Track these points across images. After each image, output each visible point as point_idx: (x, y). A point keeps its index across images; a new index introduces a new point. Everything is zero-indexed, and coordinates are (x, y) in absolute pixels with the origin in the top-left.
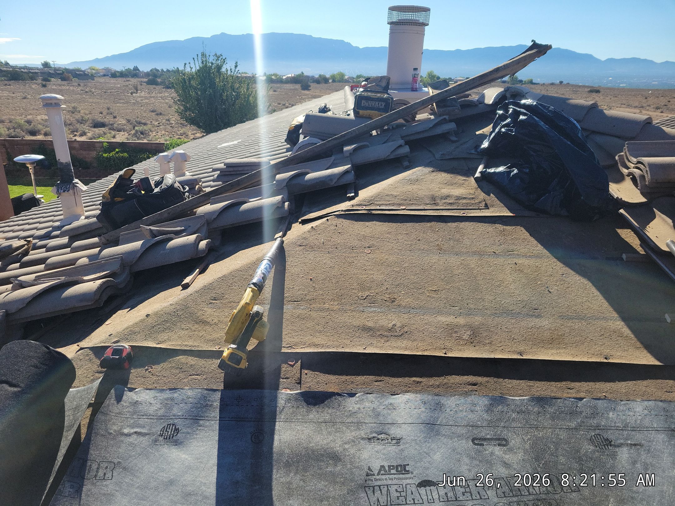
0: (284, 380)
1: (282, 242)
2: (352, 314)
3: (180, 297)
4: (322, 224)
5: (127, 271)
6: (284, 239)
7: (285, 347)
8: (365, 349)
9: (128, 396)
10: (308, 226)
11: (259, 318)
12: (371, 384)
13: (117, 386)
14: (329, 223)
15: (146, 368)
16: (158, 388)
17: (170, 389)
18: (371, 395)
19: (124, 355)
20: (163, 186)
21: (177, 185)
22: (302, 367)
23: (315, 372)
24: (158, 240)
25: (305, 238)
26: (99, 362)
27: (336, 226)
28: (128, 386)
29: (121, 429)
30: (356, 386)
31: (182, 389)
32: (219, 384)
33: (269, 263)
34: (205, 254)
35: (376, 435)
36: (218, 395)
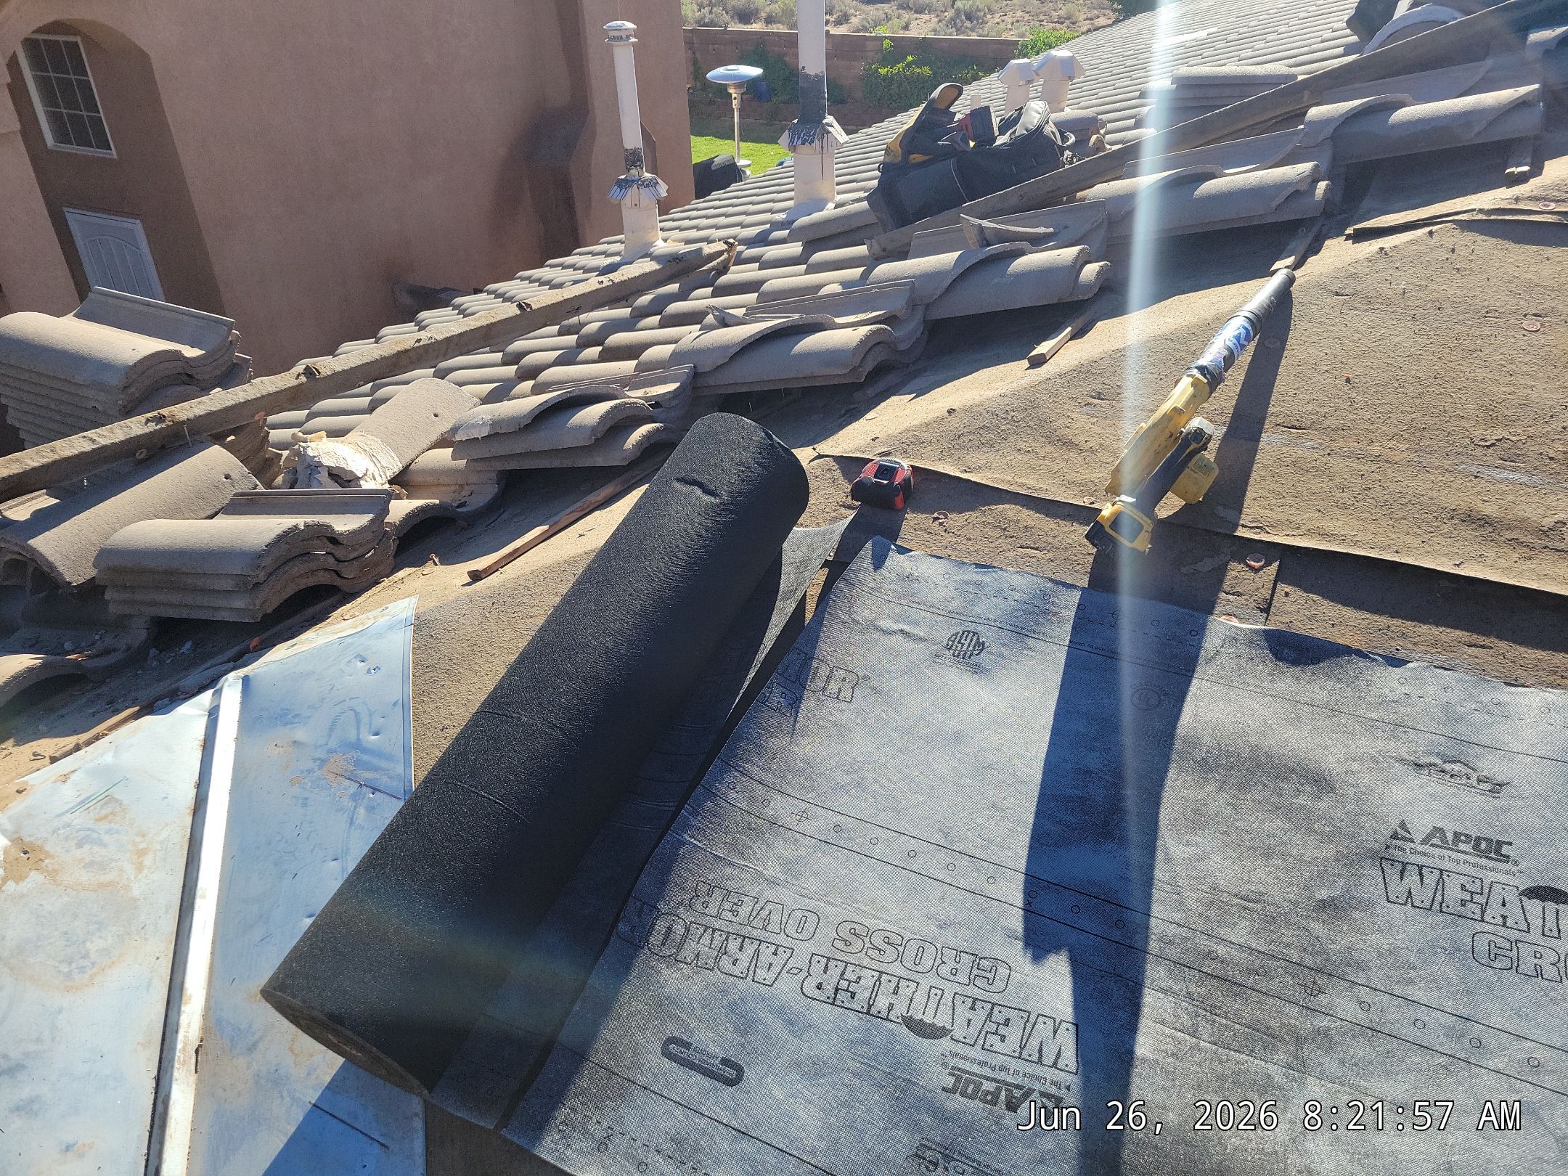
0: (1230, 597)
1: (1291, 281)
2: (1444, 479)
3: (1023, 382)
4: (1411, 242)
5: (919, 315)
6: (1298, 273)
7: (1246, 527)
8: (1458, 565)
9: (895, 561)
10: (1371, 247)
11: (1201, 444)
12: (1454, 649)
13: (877, 538)
14: (1432, 242)
15: (936, 515)
16: (953, 558)
17: (978, 566)
18: (1449, 672)
19: (898, 480)
20: (1020, 130)
21: (1050, 129)
22: (1279, 578)
23: (1311, 596)
24: (994, 252)
25: (1353, 276)
26: (850, 487)
27: (1453, 251)
28: (899, 543)
29: (876, 619)
30: (1410, 646)
31: (1001, 569)
32: (1079, 575)
33: (1247, 325)
34: (1090, 296)
35: (1438, 761)
36: (1076, 596)
